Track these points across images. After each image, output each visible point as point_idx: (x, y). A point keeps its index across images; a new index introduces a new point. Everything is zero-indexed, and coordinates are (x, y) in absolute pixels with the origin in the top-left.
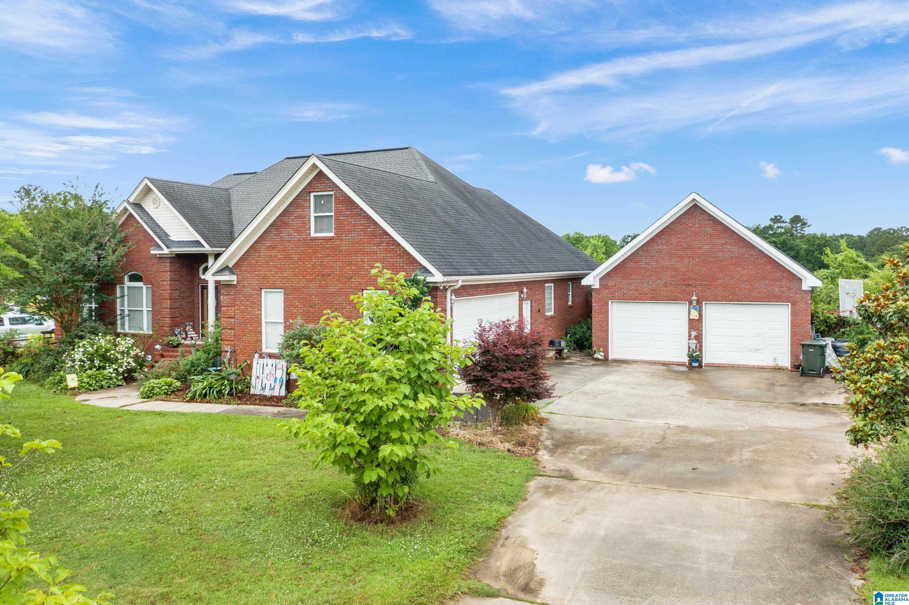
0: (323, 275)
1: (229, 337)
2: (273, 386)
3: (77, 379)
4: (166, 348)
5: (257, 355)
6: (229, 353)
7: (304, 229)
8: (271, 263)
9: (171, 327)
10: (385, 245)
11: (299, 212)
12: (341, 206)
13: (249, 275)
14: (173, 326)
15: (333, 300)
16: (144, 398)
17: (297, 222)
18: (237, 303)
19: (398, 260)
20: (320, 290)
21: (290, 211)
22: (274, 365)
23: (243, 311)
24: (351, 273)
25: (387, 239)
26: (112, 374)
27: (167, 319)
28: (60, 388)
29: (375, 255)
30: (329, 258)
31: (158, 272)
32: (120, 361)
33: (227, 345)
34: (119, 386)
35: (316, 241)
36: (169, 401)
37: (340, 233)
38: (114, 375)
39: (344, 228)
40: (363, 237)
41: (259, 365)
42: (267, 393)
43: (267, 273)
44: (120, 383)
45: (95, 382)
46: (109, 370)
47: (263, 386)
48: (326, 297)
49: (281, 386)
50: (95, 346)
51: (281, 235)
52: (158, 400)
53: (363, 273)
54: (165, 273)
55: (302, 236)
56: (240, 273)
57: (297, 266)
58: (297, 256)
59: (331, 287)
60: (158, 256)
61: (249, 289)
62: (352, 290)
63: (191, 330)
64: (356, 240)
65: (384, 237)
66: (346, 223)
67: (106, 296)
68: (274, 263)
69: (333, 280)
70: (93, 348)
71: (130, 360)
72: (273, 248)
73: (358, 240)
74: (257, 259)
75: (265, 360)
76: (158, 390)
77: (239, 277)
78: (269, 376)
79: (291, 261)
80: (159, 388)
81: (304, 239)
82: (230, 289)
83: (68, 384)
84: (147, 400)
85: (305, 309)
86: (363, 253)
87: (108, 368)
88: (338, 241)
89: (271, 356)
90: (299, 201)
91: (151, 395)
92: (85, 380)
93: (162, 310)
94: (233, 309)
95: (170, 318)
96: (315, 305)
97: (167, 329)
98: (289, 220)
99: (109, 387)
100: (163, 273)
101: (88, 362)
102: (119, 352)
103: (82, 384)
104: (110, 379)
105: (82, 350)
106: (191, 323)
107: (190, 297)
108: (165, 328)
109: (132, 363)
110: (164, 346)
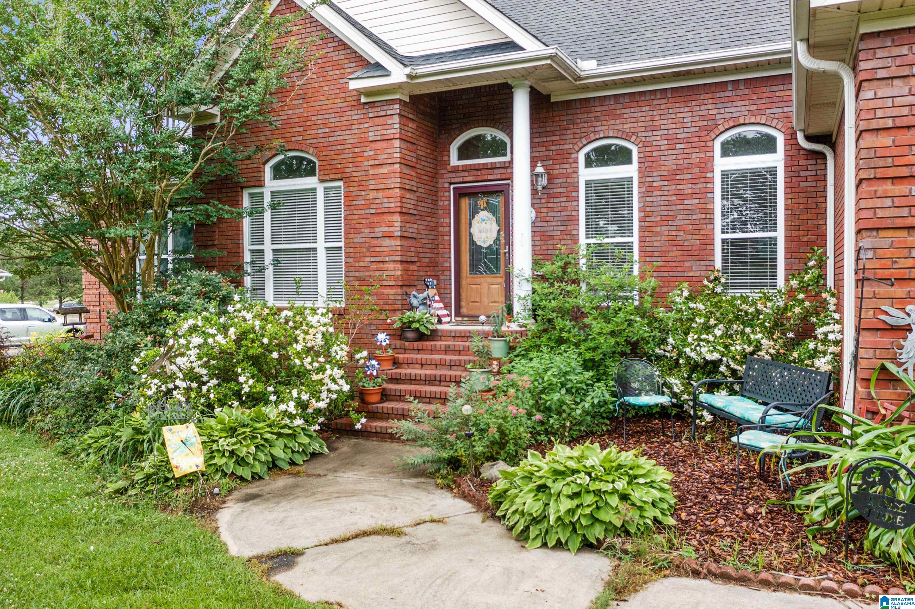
3: (196, 442)
4: (398, 343)
9: (401, 287)
14: (407, 284)
26: (292, 417)
27: (391, 266)
28: (139, 476)
31: (364, 142)
32: (315, 377)
34: (314, 457)
38: (299, 422)
44: (316, 446)
45: (252, 449)
46: (282, 407)
50: (232, 330)
54: (384, 145)
60: (363, 100)
63: (437, 298)
67: (227, 208)
70: (226, 336)
71: (338, 373)
76: (625, 507)
83: (173, 463)
87: (273, 398)
92: (225, 443)
93: (375, 242)
95: (401, 262)
97: (392, 291)
99: (292, 463)
100: (380, 145)
101: (214, 382)
102: (309, 350)
103: (219, 461)
104: (293, 436)
105: (196, 340)
106: (435, 282)
107: (432, 214)
108: (386, 291)
109: (342, 382)
110: (391, 336)
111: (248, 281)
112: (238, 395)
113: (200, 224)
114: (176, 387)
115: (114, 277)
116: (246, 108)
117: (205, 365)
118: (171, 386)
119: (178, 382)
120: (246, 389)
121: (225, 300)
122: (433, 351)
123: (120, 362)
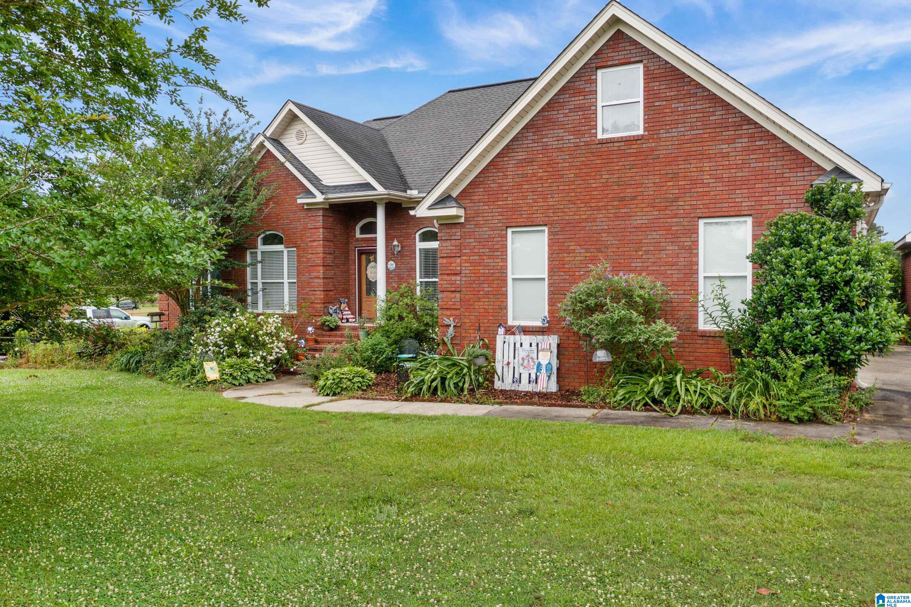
0: (622, 200)
1: (451, 303)
2: (533, 376)
3: (217, 369)
4: (319, 332)
5: (501, 331)
6: (451, 328)
7: (586, 128)
8: (526, 187)
9: (324, 303)
10: (746, 140)
11: (578, 100)
12: (658, 83)
13: (486, 207)
14: (327, 302)
15: (642, 237)
16: (328, 395)
17: (573, 118)
18: (465, 251)
19: (771, 164)
20: (617, 223)
21: (561, 101)
22: (534, 345)
23: (473, 264)
24: (677, 191)
25: (750, 131)
26: (259, 363)
27: (318, 293)
28: (194, 381)
29: (725, 159)
30: (635, 170)
31: (305, 229)
32: (269, 346)
33: (448, 317)
34: (268, 380)
35: (609, 145)
36: (373, 399)
37: (655, 128)
38: (262, 365)
39: (664, 119)
40: (701, 131)
41: (506, 345)
42: (525, 386)
43: (518, 202)
44: (269, 376)
45: (239, 374)
46: (255, 358)
47: (517, 376)
48: (628, 234)
49: (549, 377)
50: (234, 325)
51: (544, 140)
52: (354, 397)
53: (699, 190)
54: (315, 230)
55: (582, 140)
56: (470, 205)
57: (573, 187)
58: (573, 171)
59: (638, 218)
60: (305, 207)
61: (485, 229)
62: (678, 220)
63: (347, 309)
64: (686, 137)
65: (744, 127)
66: (668, 110)
67: (237, 262)
68: (531, 186)
69: (642, 206)
70: (231, 327)
71: (281, 345)
72: (530, 162)
73: (690, 137)
74: (501, 181)
75: (518, 337)
76: (349, 383)
77: (468, 212)
78: (526, 361)
79: (561, 180)
80: (350, 380)
81: (587, 144)
82: (453, 230)
83: (207, 376)
84: (334, 398)
85: (589, 254)
86: (701, 157)
87: (252, 355)
88: (650, 141)
89: (526, 331)
90: (577, 83)
91: (339, 390)
92: (227, 371)
93: (311, 280)
94: (458, 260)
95: (324, 291)
96: (605, 248)
97: (319, 306)
98: (559, 115)
99: (257, 381)
100: (313, 230)
101: (226, 348)
102: (267, 334)
103: (224, 377)
104: (258, 371)
105: (218, 329)
106: (346, 300)
107: (344, 265)
108: (316, 306)
109: (283, 349)
110: (316, 328)
111: (249, 299)
112: (236, 353)
113: (223, 271)
114: (210, 350)
115: (179, 297)
116: (244, 218)
117: (223, 340)
118: (207, 349)
119: (210, 347)
120: (239, 351)
121: (234, 311)
122: (336, 336)
123: (185, 338)
